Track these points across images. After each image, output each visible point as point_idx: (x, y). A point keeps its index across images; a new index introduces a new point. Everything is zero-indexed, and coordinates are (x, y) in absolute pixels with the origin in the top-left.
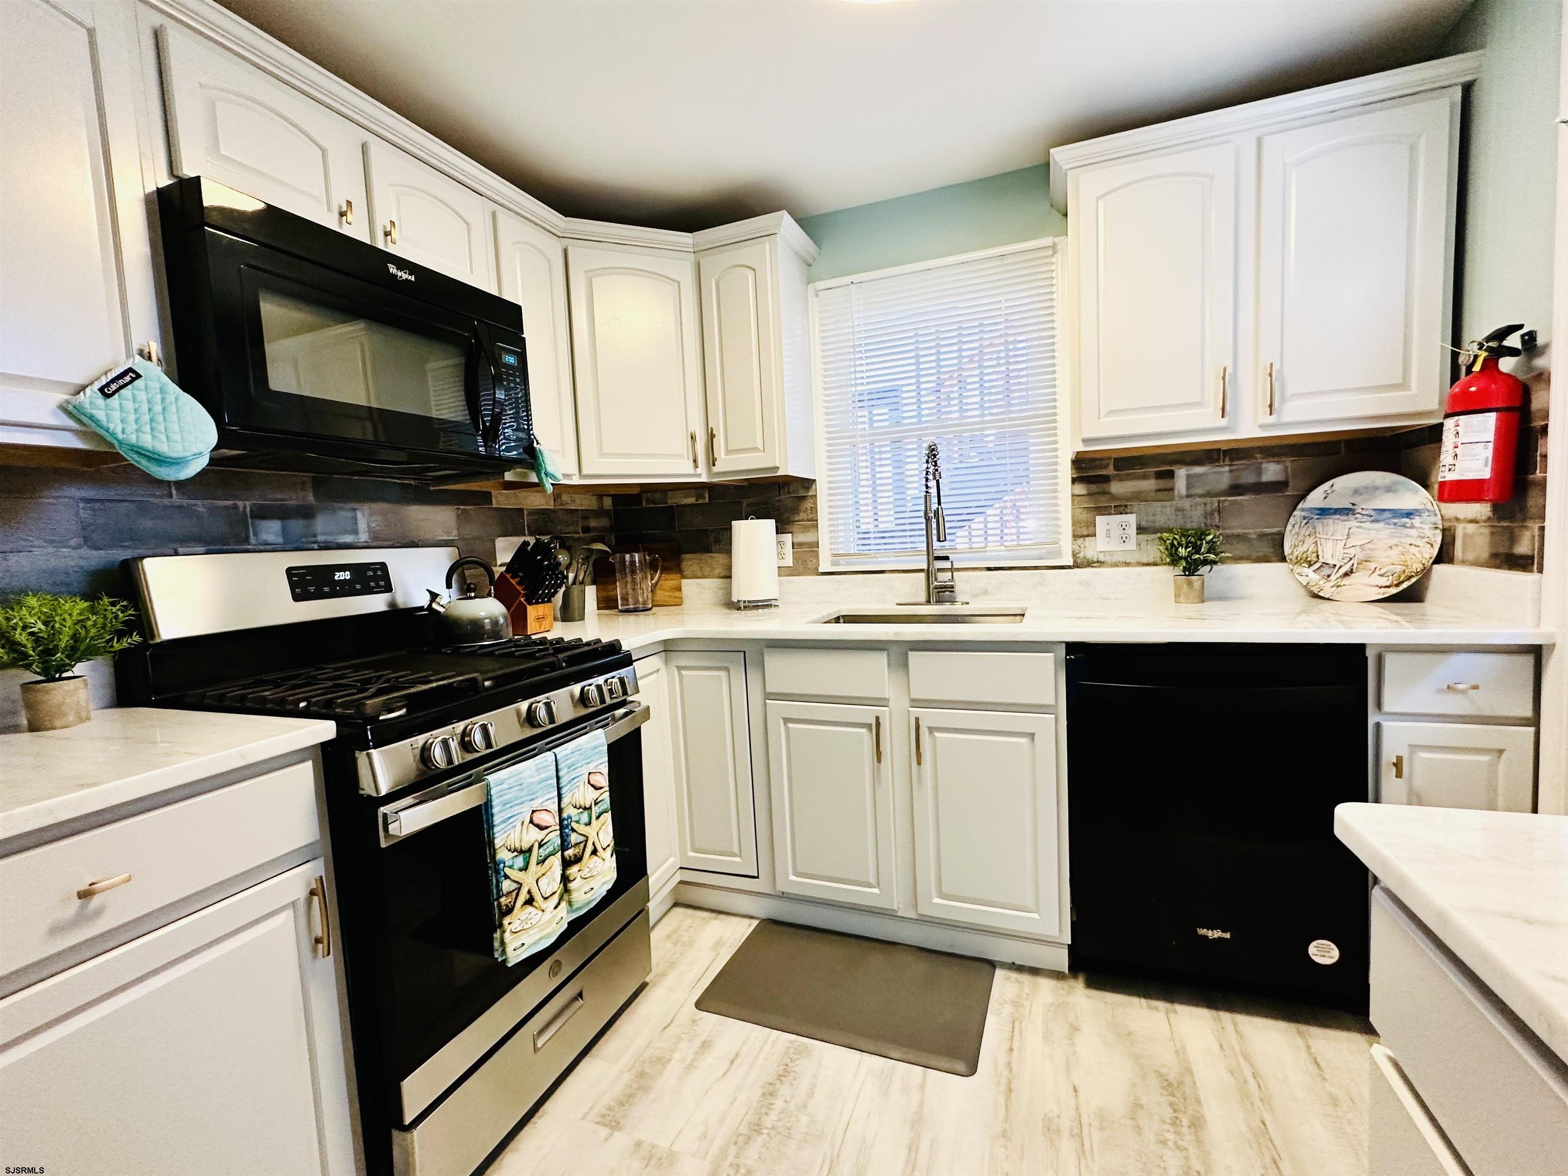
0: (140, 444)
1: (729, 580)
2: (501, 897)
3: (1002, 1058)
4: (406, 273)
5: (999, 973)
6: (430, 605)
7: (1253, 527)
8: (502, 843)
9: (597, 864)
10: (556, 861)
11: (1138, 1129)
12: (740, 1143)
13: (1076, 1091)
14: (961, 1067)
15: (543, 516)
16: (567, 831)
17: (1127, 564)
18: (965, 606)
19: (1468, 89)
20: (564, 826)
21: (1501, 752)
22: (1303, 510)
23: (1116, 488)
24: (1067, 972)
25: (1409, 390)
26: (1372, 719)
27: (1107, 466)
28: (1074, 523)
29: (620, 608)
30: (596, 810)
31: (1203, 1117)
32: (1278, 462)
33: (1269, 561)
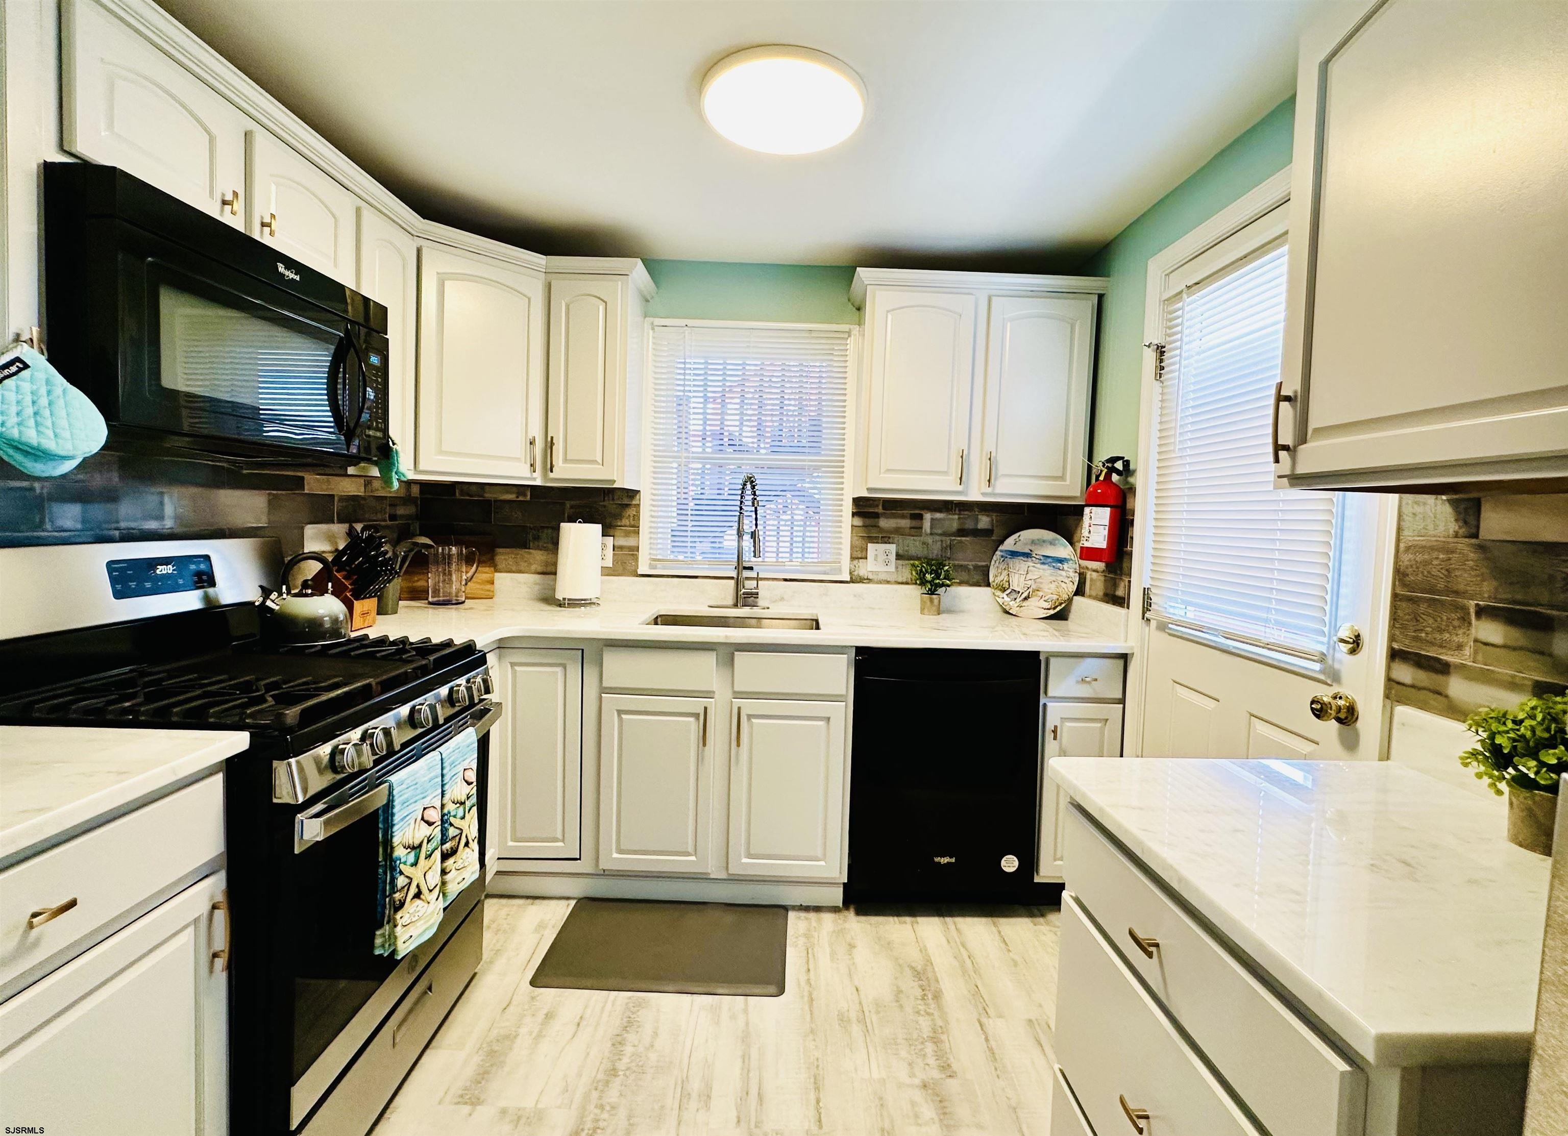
0: (23, 439)
1: (553, 576)
2: (395, 893)
3: (803, 979)
4: (292, 272)
5: (792, 915)
6: (264, 602)
7: (971, 561)
8: (399, 841)
9: (468, 855)
10: (437, 855)
11: (901, 1006)
12: (600, 1087)
13: (857, 990)
14: (772, 989)
15: (352, 503)
16: (446, 825)
17: (888, 582)
18: (766, 610)
19: (1101, 297)
20: (445, 821)
21: (1107, 720)
22: (1001, 551)
23: (884, 523)
24: (841, 905)
25: (1065, 481)
26: (1042, 701)
27: (877, 506)
28: (852, 547)
29: (430, 599)
30: (468, 804)
31: (941, 990)
32: (988, 516)
33: (980, 586)
